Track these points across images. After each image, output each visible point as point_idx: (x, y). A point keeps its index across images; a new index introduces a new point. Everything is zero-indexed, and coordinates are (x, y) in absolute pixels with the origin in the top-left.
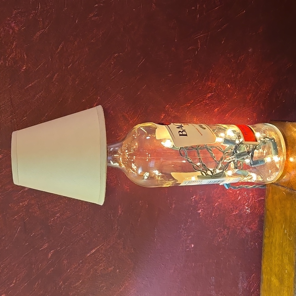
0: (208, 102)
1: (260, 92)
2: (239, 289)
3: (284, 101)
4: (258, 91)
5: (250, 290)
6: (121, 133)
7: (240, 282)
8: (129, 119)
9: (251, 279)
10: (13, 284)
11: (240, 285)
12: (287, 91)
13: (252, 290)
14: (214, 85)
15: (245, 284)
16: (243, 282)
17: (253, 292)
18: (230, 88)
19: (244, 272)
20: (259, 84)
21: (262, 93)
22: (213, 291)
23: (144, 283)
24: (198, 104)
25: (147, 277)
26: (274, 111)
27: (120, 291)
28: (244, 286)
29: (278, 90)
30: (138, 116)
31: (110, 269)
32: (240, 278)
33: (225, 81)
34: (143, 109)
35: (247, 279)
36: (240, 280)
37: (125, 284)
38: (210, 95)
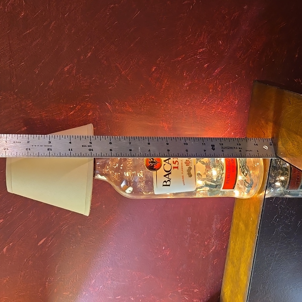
0: (198, 57)
1: (251, 50)
2: (213, 229)
3: (273, 60)
4: (249, 49)
5: (223, 230)
6: (113, 83)
7: (214, 223)
8: (122, 70)
9: (224, 222)
10: (11, 212)
11: (214, 226)
12: (277, 50)
13: (224, 231)
14: (206, 41)
15: (219, 226)
16: (217, 223)
17: (225, 233)
18: (222, 44)
19: (219, 215)
20: (250, 42)
21: (253, 51)
22: (188, 230)
23: (127, 218)
24: (189, 59)
25: (130, 214)
26: (262, 69)
27: (105, 224)
28: (218, 227)
29: (269, 49)
30: (131, 68)
31: (97, 204)
32: (215, 220)
33: (217, 38)
34: (135, 61)
35: (221, 221)
36: (214, 222)
37: (110, 218)
38: (202, 50)
